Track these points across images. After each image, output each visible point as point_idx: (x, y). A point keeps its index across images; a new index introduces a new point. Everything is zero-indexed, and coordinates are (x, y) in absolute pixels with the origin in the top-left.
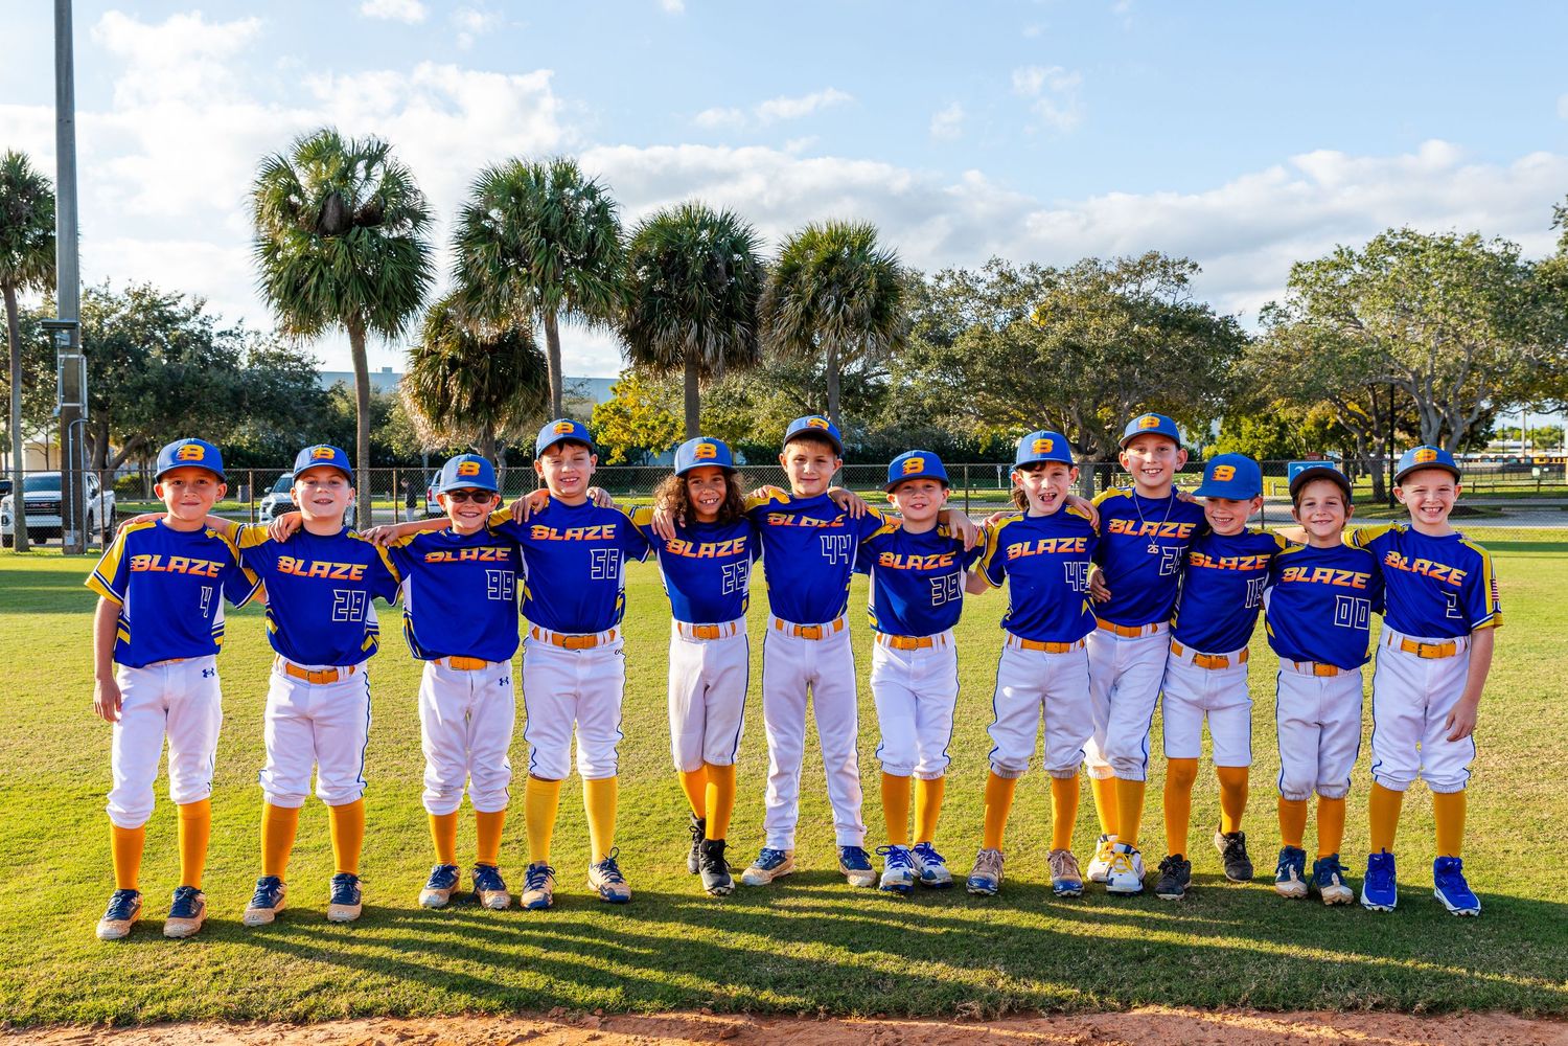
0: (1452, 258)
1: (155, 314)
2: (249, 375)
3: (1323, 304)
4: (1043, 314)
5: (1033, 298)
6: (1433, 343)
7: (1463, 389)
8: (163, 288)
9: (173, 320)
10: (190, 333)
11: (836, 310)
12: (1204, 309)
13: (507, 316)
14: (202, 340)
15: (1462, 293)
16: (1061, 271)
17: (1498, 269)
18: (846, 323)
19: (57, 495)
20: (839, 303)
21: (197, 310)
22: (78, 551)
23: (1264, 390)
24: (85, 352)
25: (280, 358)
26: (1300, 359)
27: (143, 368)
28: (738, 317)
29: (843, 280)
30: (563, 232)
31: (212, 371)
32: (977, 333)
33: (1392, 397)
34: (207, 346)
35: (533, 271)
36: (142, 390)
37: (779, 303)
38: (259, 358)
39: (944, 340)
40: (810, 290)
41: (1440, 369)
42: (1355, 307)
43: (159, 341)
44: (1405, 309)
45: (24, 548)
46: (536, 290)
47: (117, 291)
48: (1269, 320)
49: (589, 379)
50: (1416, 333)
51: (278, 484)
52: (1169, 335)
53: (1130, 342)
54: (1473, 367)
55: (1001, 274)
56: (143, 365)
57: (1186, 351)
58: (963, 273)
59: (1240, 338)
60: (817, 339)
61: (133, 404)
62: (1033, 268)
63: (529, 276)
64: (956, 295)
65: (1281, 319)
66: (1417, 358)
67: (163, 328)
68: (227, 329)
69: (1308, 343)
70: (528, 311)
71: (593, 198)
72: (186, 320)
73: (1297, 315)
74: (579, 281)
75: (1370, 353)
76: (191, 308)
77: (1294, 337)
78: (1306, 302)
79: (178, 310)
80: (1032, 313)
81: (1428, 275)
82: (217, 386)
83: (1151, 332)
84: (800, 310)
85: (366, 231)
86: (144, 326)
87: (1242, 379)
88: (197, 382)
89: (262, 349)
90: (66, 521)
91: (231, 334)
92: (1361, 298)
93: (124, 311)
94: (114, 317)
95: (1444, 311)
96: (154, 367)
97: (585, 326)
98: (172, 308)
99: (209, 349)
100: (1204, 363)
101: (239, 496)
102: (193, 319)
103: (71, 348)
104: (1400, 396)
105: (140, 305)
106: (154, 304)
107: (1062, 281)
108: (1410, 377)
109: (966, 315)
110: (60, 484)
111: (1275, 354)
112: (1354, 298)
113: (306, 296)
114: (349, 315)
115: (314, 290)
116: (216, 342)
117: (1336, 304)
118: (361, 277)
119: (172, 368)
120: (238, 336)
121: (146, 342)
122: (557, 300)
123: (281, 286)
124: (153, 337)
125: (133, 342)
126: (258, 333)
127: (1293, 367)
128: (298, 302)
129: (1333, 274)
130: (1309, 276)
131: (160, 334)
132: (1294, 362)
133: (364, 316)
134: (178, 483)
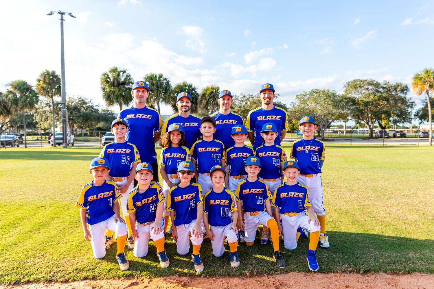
0: (325, 94)
1: (83, 102)
2: (101, 114)
3: (302, 102)
4: (251, 103)
5: (249, 100)
6: (322, 109)
7: (327, 118)
8: (84, 97)
9: (86, 103)
10: (90, 105)
11: (213, 102)
12: (280, 103)
13: (150, 102)
14: (92, 107)
16: (254, 95)
17: (333, 96)
18: (215, 104)
19: (61, 136)
20: (213, 100)
21: (91, 101)
22: (65, 147)
24: (67, 109)
25: (107, 110)
26: (297, 112)
27: (80, 112)
29: (214, 96)
30: (161, 87)
31: (94, 113)
32: (239, 107)
34: (93, 108)
35: (155, 94)
36: (80, 116)
37: (201, 101)
38: (103, 110)
40: (208, 98)
42: (308, 103)
43: (84, 107)
44: (317, 103)
45: (55, 146)
46: (155, 98)
47: (76, 98)
48: (292, 105)
49: (166, 115)
50: (319, 107)
51: (106, 134)
54: (329, 114)
55: (243, 96)
58: (236, 96)
59: (287, 108)
60: (209, 108)
61: (78, 119)
62: (249, 95)
63: (154, 95)
64: (235, 100)
65: (294, 105)
66: (319, 112)
67: (84, 104)
68: (97, 105)
69: (299, 109)
70: (154, 101)
71: (166, 80)
72: (89, 103)
73: (297, 104)
74: (164, 96)
75: (310, 111)
76: (90, 101)
77: (297, 108)
78: (299, 102)
79: (87, 101)
80: (249, 103)
81: (321, 97)
82: (95, 116)
84: (206, 102)
85: (122, 86)
86: (81, 104)
88: (91, 115)
89: (104, 109)
90: (63, 141)
93: (77, 101)
94: (75, 102)
96: (82, 112)
97: (165, 104)
98: (86, 101)
99: (93, 109)
101: (100, 136)
103: (64, 108)
105: (80, 100)
106: (83, 100)
107: (254, 97)
108: (318, 115)
109: (237, 103)
110: (63, 134)
111: (293, 111)
112: (308, 101)
113: (111, 98)
114: (119, 102)
115: (112, 97)
116: (94, 108)
117: (305, 102)
118: (121, 95)
119: (86, 112)
120: (99, 106)
121: (81, 107)
122: (159, 99)
123: (106, 96)
124: (82, 106)
125: (78, 107)
126: (103, 106)
127: (296, 114)
128: (109, 99)
129: (304, 96)
130: (299, 97)
131: (84, 106)
132: (297, 113)
133: (122, 102)
134: (97, 170)
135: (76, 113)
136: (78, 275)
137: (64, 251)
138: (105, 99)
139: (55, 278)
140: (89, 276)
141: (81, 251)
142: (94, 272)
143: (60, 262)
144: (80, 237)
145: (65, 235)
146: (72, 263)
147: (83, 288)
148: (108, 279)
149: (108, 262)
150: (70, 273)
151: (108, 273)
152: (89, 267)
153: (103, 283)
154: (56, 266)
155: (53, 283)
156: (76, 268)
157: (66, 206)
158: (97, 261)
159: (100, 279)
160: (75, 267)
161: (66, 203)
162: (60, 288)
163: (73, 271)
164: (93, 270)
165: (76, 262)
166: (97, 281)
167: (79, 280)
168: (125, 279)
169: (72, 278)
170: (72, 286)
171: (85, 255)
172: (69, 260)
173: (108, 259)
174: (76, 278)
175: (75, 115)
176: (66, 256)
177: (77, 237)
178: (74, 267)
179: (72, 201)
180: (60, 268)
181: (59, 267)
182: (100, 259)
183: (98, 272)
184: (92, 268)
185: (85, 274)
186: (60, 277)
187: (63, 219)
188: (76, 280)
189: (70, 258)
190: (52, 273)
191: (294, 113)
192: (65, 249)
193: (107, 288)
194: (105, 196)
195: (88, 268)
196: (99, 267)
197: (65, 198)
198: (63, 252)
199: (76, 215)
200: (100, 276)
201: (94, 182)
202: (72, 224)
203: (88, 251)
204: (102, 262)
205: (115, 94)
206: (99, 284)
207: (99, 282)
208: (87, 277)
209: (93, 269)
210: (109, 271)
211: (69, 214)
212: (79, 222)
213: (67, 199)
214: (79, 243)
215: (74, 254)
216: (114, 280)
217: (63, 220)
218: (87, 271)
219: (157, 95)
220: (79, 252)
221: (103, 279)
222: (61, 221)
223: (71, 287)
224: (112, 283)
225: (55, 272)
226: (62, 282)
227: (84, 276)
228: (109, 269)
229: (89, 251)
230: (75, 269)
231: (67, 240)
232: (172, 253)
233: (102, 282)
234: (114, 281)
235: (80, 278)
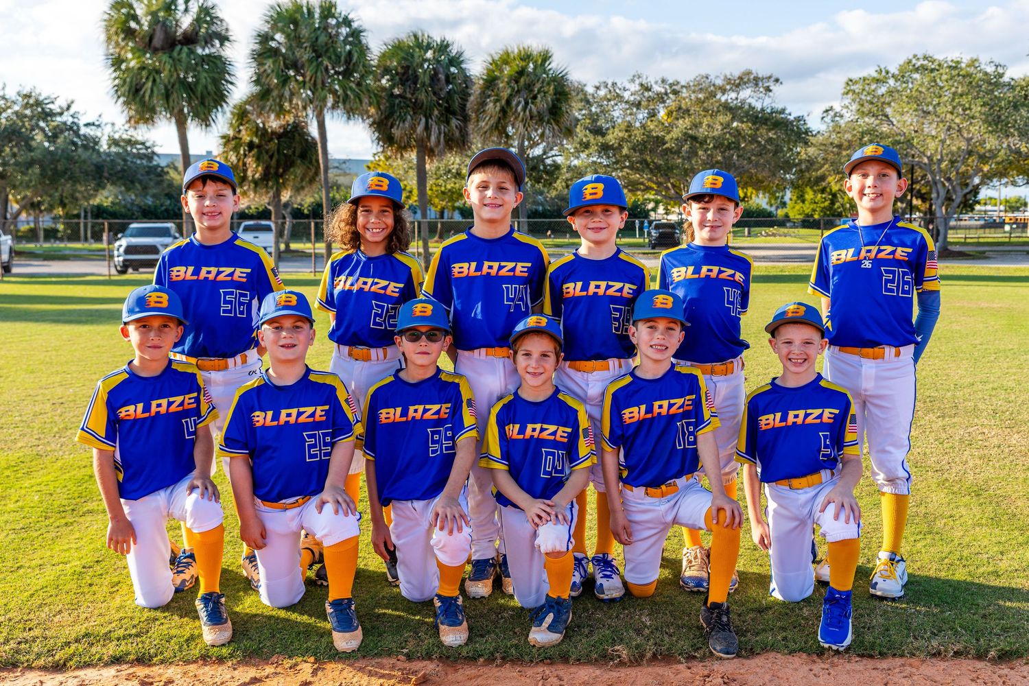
0: (959, 75)
1: (39, 109)
2: (109, 154)
3: (867, 107)
4: (670, 114)
5: (663, 102)
6: (943, 136)
7: (963, 169)
8: (43, 92)
9: (51, 114)
10: (65, 123)
11: (524, 109)
12: (783, 111)
13: (289, 112)
14: (73, 128)
15: (964, 101)
16: (683, 83)
17: (990, 84)
18: (531, 118)
20: (526, 104)
21: (68, 108)
23: (823, 169)
25: (129, 142)
27: (30, 149)
28: (454, 113)
30: (328, 51)
31: (82, 150)
32: (623, 128)
33: (912, 174)
34: (77, 133)
35: (308, 78)
36: (30, 164)
37: (482, 104)
38: (115, 142)
39: (598, 132)
40: (505, 94)
41: (947, 155)
42: (889, 111)
43: (43, 130)
44: (924, 112)
46: (310, 92)
47: (11, 93)
48: (828, 119)
49: (349, 161)
50: (931, 129)
51: (127, 231)
52: (758, 129)
53: (730, 134)
54: (970, 152)
55: (641, 85)
56: (30, 146)
57: (770, 140)
58: (614, 84)
59: (807, 132)
60: (510, 130)
62: (663, 81)
63: (304, 82)
64: (609, 100)
65: (837, 119)
66: (932, 147)
67: (45, 120)
68: (90, 121)
69: (855, 135)
70: (304, 108)
71: (350, 26)
72: (61, 114)
73: (848, 116)
74: (341, 86)
75: (899, 142)
76: (65, 106)
77: (845, 132)
78: (855, 107)
79: (55, 107)
80: (662, 113)
81: (941, 88)
82: (85, 162)
83: (745, 127)
84: (498, 109)
85: (185, 49)
86: (31, 118)
87: (808, 161)
88: (73, 158)
89: (116, 137)
91: (93, 124)
92: (893, 104)
93: (16, 108)
94: (9, 111)
95: (952, 113)
96: (37, 148)
97: (344, 119)
98: (51, 106)
99: (78, 136)
100: (782, 151)
102: (66, 113)
104: (918, 173)
105: (27, 103)
106: (38, 103)
107: (684, 90)
108: (926, 160)
109: (616, 114)
111: (832, 144)
112: (889, 104)
113: (144, 96)
114: (176, 111)
115: (149, 92)
116: (83, 131)
117: (876, 107)
118: (183, 83)
119: (52, 148)
120: (99, 126)
121: (33, 130)
122: (324, 100)
123: (126, 88)
124: (38, 126)
125: (23, 130)
126: (113, 124)
127: (844, 153)
128: (138, 99)
129: (873, 87)
130: (857, 88)
131: (42, 124)
132: (845, 150)
133: (186, 110)
134: (144, 326)
135: (15, 150)
136: (94, 650)
137: (38, 587)
138: (122, 99)
139: (23, 659)
140: (128, 654)
141: (94, 588)
142: (143, 642)
143: (31, 616)
144: (84, 552)
145: (32, 545)
146: (71, 619)
147: (113, 683)
148: (188, 662)
149: (181, 617)
150: (68, 644)
151: (185, 646)
152: (126, 630)
153: (171, 672)
154: (21, 626)
155: (19, 670)
156: (83, 630)
157: (22, 465)
158: (146, 614)
159: (162, 663)
160: (80, 629)
161: (21, 454)
162: (41, 682)
163: (77, 641)
164: (139, 639)
165: (83, 616)
166: (155, 669)
167: (96, 665)
168: (239, 662)
169: (75, 659)
170: (77, 680)
171: (108, 599)
172: (60, 612)
173: (180, 609)
174: (87, 659)
175: (13, 161)
176: (47, 601)
177: (73, 551)
178: (77, 628)
179: (39, 448)
180: (37, 632)
181: (30, 629)
182: (156, 609)
183: (155, 643)
184: (134, 631)
185: (111, 649)
186: (39, 656)
187: (17, 501)
188: (88, 665)
189: (61, 606)
190: (12, 644)
191: (835, 150)
192: (42, 582)
193: (185, 684)
194: (173, 408)
195: (121, 632)
196: (157, 631)
197: (15, 441)
198: (37, 591)
199: (58, 490)
200: (162, 653)
201: (136, 362)
202: (50, 514)
203: (115, 589)
204: (165, 617)
205: (158, 80)
206: (160, 675)
207: (161, 671)
208: (121, 657)
209: (137, 635)
210: (187, 640)
211: (35, 488)
212: (73, 510)
213: (19, 445)
214: (84, 567)
215: (74, 597)
216: (206, 665)
217: (20, 504)
218: (118, 639)
219: (315, 84)
220: (86, 590)
221: (171, 663)
222: (11, 506)
223: (76, 682)
224: (201, 671)
225: (19, 643)
226: (44, 668)
227: (111, 653)
228: (188, 635)
229: (117, 588)
230: (82, 633)
231: (45, 560)
232: (383, 597)
233: (169, 671)
234: (207, 668)
235: (100, 659)
